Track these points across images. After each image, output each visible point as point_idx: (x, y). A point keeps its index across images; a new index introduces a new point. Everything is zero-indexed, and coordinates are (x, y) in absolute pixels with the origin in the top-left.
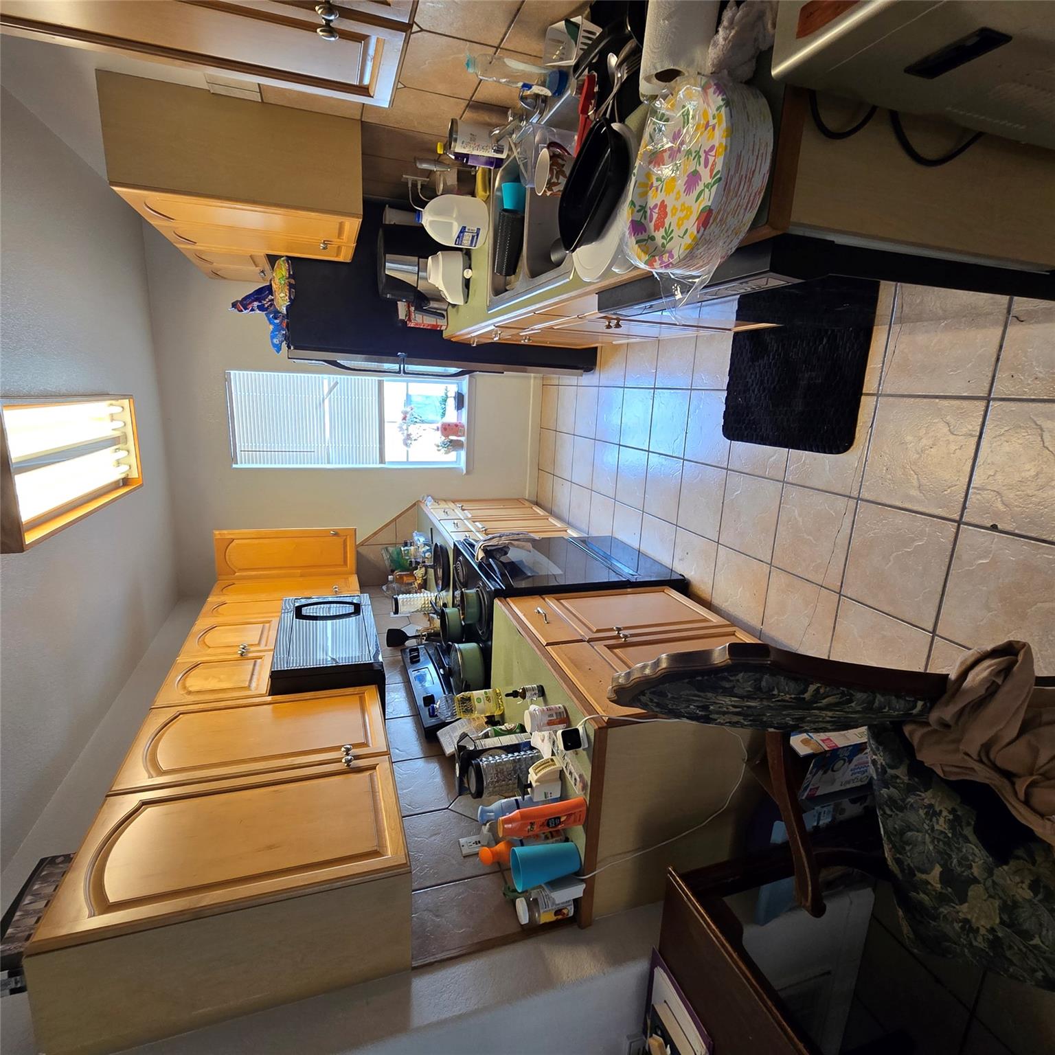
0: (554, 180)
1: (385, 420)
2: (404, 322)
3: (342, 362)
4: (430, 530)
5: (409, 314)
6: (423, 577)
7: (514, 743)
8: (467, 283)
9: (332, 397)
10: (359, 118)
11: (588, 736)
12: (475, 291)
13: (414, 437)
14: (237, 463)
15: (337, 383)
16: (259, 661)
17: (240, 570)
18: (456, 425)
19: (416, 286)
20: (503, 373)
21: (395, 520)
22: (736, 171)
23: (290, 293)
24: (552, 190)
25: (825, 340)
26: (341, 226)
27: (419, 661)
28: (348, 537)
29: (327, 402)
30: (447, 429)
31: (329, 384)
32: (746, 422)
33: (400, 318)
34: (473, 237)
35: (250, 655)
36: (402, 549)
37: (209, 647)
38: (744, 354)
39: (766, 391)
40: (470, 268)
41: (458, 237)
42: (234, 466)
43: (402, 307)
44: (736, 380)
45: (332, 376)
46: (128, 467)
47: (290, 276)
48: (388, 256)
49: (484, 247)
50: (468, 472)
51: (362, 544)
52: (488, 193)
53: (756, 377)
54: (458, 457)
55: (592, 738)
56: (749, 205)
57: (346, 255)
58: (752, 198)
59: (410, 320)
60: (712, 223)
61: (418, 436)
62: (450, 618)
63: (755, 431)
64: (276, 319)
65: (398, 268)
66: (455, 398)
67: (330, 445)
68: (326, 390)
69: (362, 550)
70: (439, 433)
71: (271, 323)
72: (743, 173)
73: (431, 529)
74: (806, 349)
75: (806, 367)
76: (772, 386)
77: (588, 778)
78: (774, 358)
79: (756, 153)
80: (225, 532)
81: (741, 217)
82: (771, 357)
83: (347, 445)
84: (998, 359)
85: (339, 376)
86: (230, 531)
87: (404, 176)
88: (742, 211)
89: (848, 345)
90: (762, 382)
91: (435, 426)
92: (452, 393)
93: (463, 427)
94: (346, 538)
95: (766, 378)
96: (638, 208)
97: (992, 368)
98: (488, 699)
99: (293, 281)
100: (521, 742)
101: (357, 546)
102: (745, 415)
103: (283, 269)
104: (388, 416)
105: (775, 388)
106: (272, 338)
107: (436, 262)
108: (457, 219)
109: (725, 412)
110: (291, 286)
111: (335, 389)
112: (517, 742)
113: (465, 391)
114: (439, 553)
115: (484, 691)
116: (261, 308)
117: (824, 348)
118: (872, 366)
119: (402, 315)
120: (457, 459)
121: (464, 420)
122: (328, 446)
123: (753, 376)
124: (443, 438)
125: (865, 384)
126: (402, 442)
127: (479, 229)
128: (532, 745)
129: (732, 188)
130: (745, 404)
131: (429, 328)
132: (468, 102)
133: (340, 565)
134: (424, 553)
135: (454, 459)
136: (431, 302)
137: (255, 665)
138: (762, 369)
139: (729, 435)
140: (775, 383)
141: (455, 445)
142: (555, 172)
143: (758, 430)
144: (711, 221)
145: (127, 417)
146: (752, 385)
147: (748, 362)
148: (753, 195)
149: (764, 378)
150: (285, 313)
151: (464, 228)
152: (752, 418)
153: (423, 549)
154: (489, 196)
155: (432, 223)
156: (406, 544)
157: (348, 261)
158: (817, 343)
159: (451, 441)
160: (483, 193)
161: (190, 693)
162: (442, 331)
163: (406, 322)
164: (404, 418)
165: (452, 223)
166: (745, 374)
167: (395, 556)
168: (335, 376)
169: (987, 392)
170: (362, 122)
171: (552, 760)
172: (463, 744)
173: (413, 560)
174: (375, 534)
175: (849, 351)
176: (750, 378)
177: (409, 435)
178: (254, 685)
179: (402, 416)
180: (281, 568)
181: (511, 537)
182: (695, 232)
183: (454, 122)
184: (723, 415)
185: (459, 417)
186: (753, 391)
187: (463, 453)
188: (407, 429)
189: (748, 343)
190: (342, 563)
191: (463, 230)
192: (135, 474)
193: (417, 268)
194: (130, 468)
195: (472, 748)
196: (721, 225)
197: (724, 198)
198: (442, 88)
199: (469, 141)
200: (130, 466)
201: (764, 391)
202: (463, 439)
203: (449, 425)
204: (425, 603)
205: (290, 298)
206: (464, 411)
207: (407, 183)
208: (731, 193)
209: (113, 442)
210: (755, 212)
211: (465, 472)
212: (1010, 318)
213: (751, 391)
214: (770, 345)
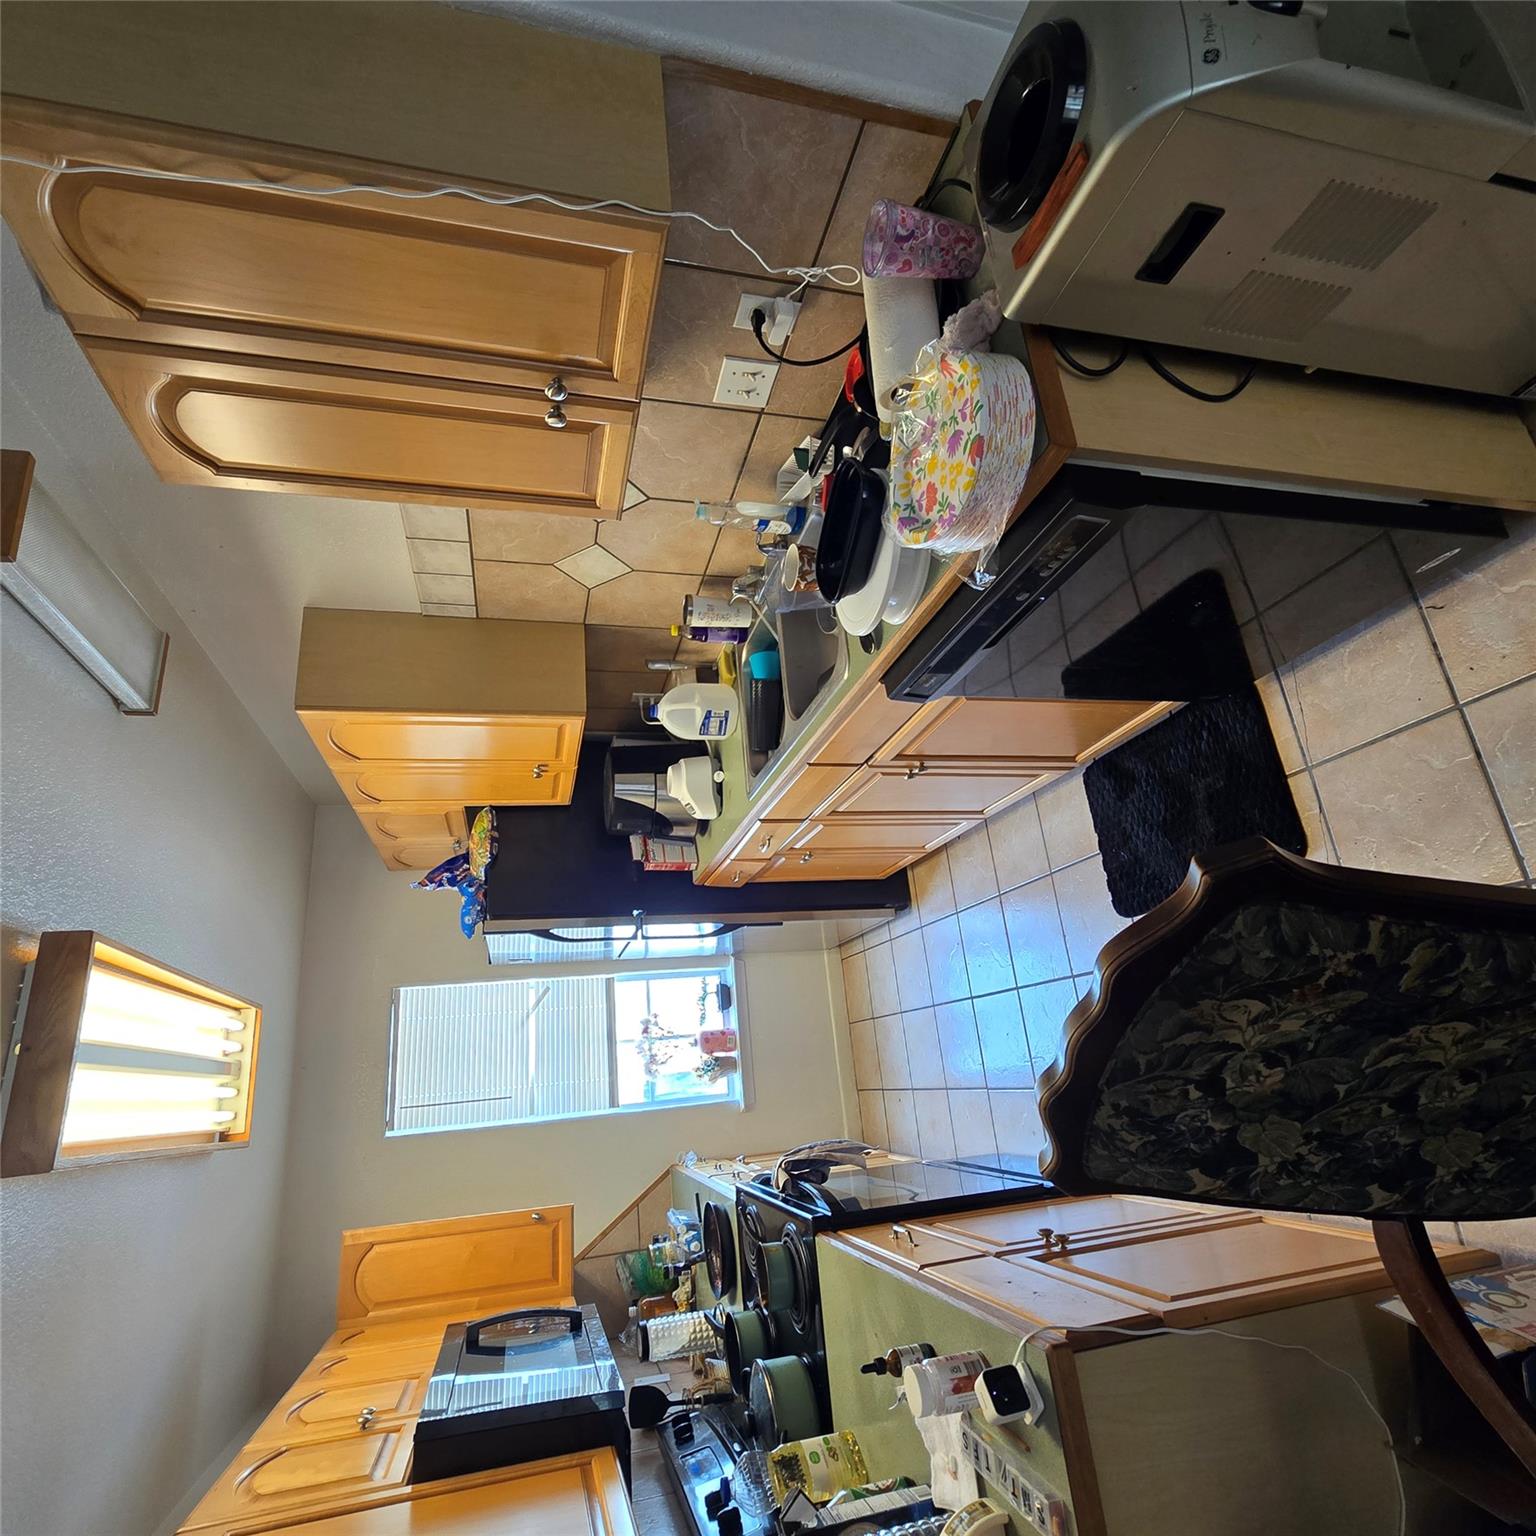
0: (806, 567)
1: (618, 1039)
2: (640, 864)
3: (555, 931)
4: (695, 1197)
5: (646, 854)
6: (688, 1300)
7: (898, 1506)
8: (719, 788)
9: (541, 1010)
10: (581, 621)
11: (1037, 1380)
12: (730, 792)
13: (660, 1058)
14: (393, 1129)
15: (548, 988)
16: (394, 1436)
17: (379, 1305)
18: (723, 1033)
19: (653, 807)
20: (781, 924)
21: (636, 1204)
22: (997, 400)
23: (491, 848)
24: (806, 580)
25: (1205, 734)
26: (561, 729)
27: (692, 1438)
28: (560, 1223)
29: (532, 1018)
30: (710, 1041)
31: (537, 991)
32: (1144, 881)
33: (635, 858)
34: (721, 722)
35: (379, 1426)
36: (651, 1247)
37: (307, 1423)
38: (1107, 798)
39: (1155, 828)
40: (721, 770)
41: (703, 724)
42: (389, 1134)
43: (635, 842)
44: (1109, 832)
45: (541, 980)
46: (233, 1116)
47: (493, 828)
48: (617, 776)
49: (735, 736)
50: (748, 1107)
51: (583, 1257)
52: (734, 675)
53: (1133, 817)
54: (730, 1084)
55: (1046, 1375)
56: (1023, 431)
57: (563, 796)
58: (1024, 424)
59: (647, 860)
60: (987, 452)
61: (667, 1057)
62: (742, 1328)
63: (1162, 888)
64: (471, 886)
65: (630, 789)
66: (717, 993)
67: (535, 1085)
68: (532, 1001)
69: (585, 1268)
70: (698, 1049)
71: (463, 895)
72: (1005, 399)
73: (697, 1195)
74: (1186, 755)
75: (1195, 775)
76: (1161, 818)
77: (1064, 1496)
78: (1148, 784)
79: (1013, 384)
80: (361, 1231)
81: (1017, 443)
82: (1144, 784)
83: (561, 1083)
84: (1440, 660)
85: (550, 980)
86: (369, 1230)
87: (634, 694)
88: (1018, 437)
89: (1238, 726)
90: (1145, 821)
91: (692, 1040)
92: (712, 987)
93: (734, 1034)
94: (557, 1227)
95: (1148, 813)
96: (903, 507)
97: (1439, 671)
98: (833, 1453)
99: (496, 834)
100: (911, 1503)
101: (575, 1262)
102: (1138, 872)
103: (485, 821)
104: (621, 1034)
105: (1165, 819)
106: (463, 915)
107: (677, 773)
108: (698, 704)
109: (1107, 881)
110: (493, 840)
111: (545, 999)
112: (904, 1504)
113: (731, 981)
114: (713, 1222)
115: (821, 1437)
116: (452, 882)
117: (1208, 742)
118: (1282, 739)
119: (637, 855)
120: (727, 1088)
121: (734, 1025)
122: (533, 1087)
123: (1129, 818)
124: (706, 1057)
125: (1284, 764)
126: (644, 1068)
127: (727, 712)
128: (936, 1506)
129: (997, 413)
130: (1131, 857)
131: (673, 869)
132: (701, 578)
133: (546, 1280)
134: (688, 1243)
135: (724, 1090)
136: (675, 828)
137: (385, 1440)
138: (1136, 804)
139: (1126, 911)
140: (1163, 813)
141: (722, 1066)
142: (806, 560)
143: (1165, 885)
144: (985, 449)
145: (248, 1038)
146: (1133, 829)
147: (1115, 803)
148: (1024, 420)
149: (1145, 813)
150: (484, 879)
151: (710, 712)
152: (1150, 872)
153: (686, 1236)
154: (736, 678)
155: (670, 714)
156: (656, 1241)
157: (567, 802)
158: (1197, 742)
159: (717, 1059)
160: (729, 676)
161: (258, 1497)
162: (691, 872)
163: (642, 864)
164: (645, 1031)
165: (694, 710)
166: (1116, 820)
167: (639, 1266)
168: (545, 980)
169: (1451, 701)
170: (585, 625)
171: (983, 1505)
172: (793, 1520)
173: (670, 1265)
174: (604, 1234)
175: (1243, 732)
176: (1127, 821)
177: (653, 1057)
178: (379, 1473)
179: (642, 1027)
180: (445, 1295)
181: (828, 1147)
182: (972, 466)
183: (688, 598)
184: (1107, 887)
185: (726, 1020)
186: (1138, 836)
187: (737, 1077)
188: (650, 1050)
189: (1106, 782)
190: (550, 1276)
191: (708, 716)
192: (240, 1127)
193: (654, 786)
194: (235, 1118)
195: (813, 1524)
196: (998, 454)
197: (993, 425)
198: (673, 567)
199: (706, 611)
200: (236, 1114)
201: (1152, 830)
202: (734, 1054)
203: (712, 1034)
204: (695, 1331)
205: (491, 853)
206: (733, 1010)
207: (638, 703)
208: (999, 419)
209: (220, 1068)
210: (1033, 436)
211: (743, 1106)
212: (1425, 611)
213: (1134, 838)
214: (1136, 771)
